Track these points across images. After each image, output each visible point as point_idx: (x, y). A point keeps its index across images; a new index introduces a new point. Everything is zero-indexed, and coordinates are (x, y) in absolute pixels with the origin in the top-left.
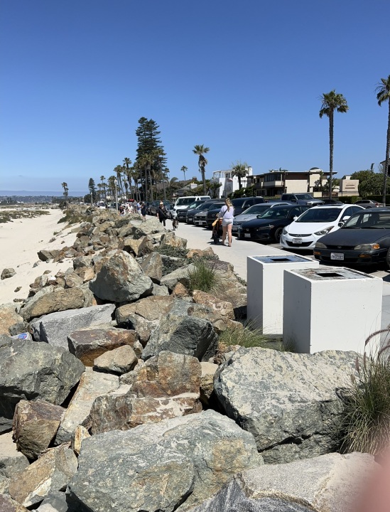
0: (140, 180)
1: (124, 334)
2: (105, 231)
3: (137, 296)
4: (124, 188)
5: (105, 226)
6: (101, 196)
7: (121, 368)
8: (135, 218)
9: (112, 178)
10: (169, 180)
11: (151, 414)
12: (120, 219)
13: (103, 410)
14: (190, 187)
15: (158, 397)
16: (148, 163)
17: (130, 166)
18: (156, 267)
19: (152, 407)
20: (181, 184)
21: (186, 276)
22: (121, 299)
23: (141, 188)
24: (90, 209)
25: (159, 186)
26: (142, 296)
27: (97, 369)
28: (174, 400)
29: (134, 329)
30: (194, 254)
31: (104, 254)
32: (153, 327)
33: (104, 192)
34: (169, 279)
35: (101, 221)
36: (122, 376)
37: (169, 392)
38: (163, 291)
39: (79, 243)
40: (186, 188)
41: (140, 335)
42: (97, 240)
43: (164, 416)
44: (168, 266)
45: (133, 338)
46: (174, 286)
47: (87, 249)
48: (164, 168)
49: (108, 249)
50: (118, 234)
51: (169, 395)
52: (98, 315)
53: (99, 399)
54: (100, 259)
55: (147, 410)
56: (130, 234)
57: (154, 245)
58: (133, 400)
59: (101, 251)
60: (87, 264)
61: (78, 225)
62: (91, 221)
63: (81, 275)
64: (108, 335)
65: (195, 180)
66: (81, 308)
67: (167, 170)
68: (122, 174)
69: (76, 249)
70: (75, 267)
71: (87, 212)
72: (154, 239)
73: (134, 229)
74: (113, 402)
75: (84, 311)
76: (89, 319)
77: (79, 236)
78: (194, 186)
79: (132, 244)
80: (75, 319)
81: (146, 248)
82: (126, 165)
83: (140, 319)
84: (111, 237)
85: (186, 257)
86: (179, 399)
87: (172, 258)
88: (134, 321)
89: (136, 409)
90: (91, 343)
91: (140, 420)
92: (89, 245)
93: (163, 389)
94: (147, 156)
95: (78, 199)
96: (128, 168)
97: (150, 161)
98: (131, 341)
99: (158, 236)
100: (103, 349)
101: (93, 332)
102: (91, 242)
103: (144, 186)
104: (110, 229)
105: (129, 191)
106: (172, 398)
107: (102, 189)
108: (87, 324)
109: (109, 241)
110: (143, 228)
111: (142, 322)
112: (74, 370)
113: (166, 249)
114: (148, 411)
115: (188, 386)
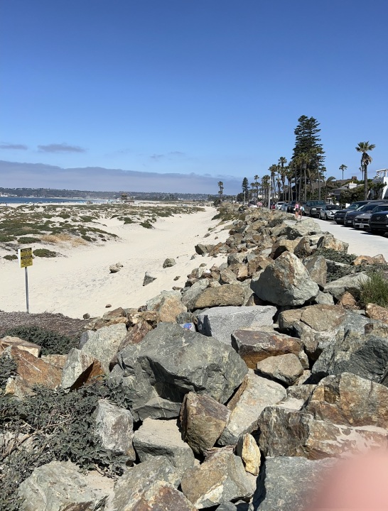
0: (294, 179)
1: (290, 341)
2: (259, 230)
3: (301, 302)
4: (277, 188)
5: (257, 225)
6: (253, 195)
7: (286, 378)
8: (289, 218)
9: (266, 178)
10: (326, 180)
11: (330, 442)
12: (272, 219)
13: (273, 423)
14: (348, 187)
15: (338, 423)
16: (303, 162)
17: (285, 165)
18: (320, 272)
19: (332, 434)
20: (338, 184)
21: (356, 285)
22: (284, 302)
23: (294, 187)
24: (242, 207)
25: (314, 186)
26: (307, 303)
27: (259, 373)
28: (356, 431)
29: (299, 337)
30: (363, 261)
31: (257, 252)
32: (321, 339)
33: (256, 191)
34: (335, 286)
35: (254, 220)
36: (290, 388)
37: (351, 421)
38: (327, 300)
39: (233, 239)
40: (343, 188)
41: (306, 345)
42: (250, 238)
43: (346, 448)
44: (333, 272)
45: (299, 347)
46: (341, 295)
47: (240, 246)
48: (321, 167)
49: (261, 248)
50: (271, 233)
51: (351, 424)
52: (260, 316)
53: (268, 409)
54: (253, 257)
55: (326, 436)
56: (284, 234)
57: (312, 247)
58: (310, 420)
59: (254, 249)
60: (241, 261)
61: (230, 223)
62: (243, 219)
63: (235, 271)
64: (272, 340)
65: (354, 180)
66: (240, 305)
67: (324, 169)
68: (276, 173)
69: (229, 245)
70: (229, 263)
71: (240, 210)
72: (311, 241)
73: (289, 229)
74: (285, 417)
75: (245, 310)
76: (250, 318)
77: (231, 233)
78: (352, 186)
79: (288, 244)
80: (238, 317)
81: (303, 250)
82: (281, 164)
83: (306, 327)
84: (265, 236)
85: (353, 264)
86: (363, 431)
87: (337, 264)
88: (299, 329)
89: (314, 432)
90: (255, 345)
91: (318, 447)
92: (242, 242)
93: (344, 416)
94: (304, 154)
95: (232, 197)
96: (283, 167)
97: (306, 160)
98: (296, 350)
99: (316, 238)
100: (267, 353)
101: (257, 333)
102: (244, 239)
103: (298, 185)
104: (263, 228)
105: (281, 190)
106: (355, 428)
107: (255, 188)
108: (248, 323)
109: (263, 240)
110: (299, 229)
111: (308, 331)
112: (239, 371)
113: (330, 254)
114: (327, 438)
115: (375, 418)
